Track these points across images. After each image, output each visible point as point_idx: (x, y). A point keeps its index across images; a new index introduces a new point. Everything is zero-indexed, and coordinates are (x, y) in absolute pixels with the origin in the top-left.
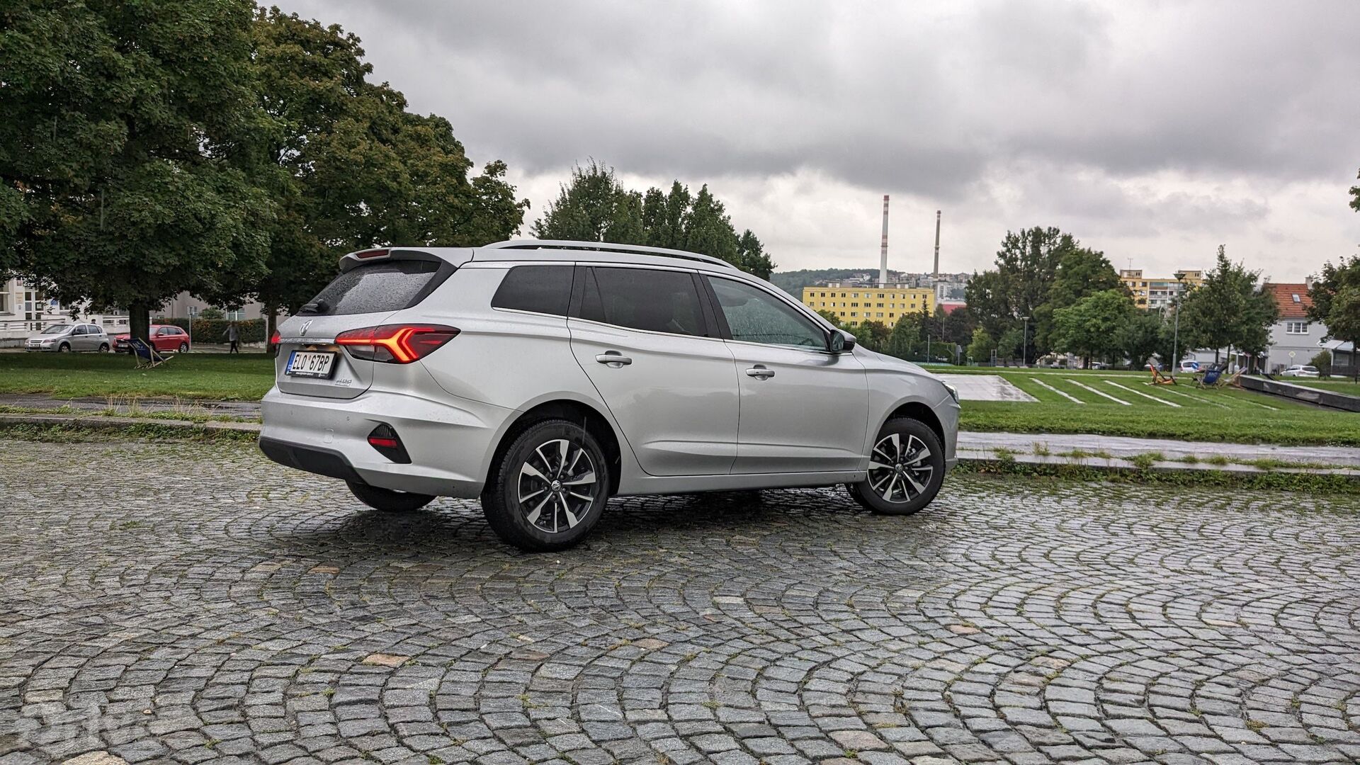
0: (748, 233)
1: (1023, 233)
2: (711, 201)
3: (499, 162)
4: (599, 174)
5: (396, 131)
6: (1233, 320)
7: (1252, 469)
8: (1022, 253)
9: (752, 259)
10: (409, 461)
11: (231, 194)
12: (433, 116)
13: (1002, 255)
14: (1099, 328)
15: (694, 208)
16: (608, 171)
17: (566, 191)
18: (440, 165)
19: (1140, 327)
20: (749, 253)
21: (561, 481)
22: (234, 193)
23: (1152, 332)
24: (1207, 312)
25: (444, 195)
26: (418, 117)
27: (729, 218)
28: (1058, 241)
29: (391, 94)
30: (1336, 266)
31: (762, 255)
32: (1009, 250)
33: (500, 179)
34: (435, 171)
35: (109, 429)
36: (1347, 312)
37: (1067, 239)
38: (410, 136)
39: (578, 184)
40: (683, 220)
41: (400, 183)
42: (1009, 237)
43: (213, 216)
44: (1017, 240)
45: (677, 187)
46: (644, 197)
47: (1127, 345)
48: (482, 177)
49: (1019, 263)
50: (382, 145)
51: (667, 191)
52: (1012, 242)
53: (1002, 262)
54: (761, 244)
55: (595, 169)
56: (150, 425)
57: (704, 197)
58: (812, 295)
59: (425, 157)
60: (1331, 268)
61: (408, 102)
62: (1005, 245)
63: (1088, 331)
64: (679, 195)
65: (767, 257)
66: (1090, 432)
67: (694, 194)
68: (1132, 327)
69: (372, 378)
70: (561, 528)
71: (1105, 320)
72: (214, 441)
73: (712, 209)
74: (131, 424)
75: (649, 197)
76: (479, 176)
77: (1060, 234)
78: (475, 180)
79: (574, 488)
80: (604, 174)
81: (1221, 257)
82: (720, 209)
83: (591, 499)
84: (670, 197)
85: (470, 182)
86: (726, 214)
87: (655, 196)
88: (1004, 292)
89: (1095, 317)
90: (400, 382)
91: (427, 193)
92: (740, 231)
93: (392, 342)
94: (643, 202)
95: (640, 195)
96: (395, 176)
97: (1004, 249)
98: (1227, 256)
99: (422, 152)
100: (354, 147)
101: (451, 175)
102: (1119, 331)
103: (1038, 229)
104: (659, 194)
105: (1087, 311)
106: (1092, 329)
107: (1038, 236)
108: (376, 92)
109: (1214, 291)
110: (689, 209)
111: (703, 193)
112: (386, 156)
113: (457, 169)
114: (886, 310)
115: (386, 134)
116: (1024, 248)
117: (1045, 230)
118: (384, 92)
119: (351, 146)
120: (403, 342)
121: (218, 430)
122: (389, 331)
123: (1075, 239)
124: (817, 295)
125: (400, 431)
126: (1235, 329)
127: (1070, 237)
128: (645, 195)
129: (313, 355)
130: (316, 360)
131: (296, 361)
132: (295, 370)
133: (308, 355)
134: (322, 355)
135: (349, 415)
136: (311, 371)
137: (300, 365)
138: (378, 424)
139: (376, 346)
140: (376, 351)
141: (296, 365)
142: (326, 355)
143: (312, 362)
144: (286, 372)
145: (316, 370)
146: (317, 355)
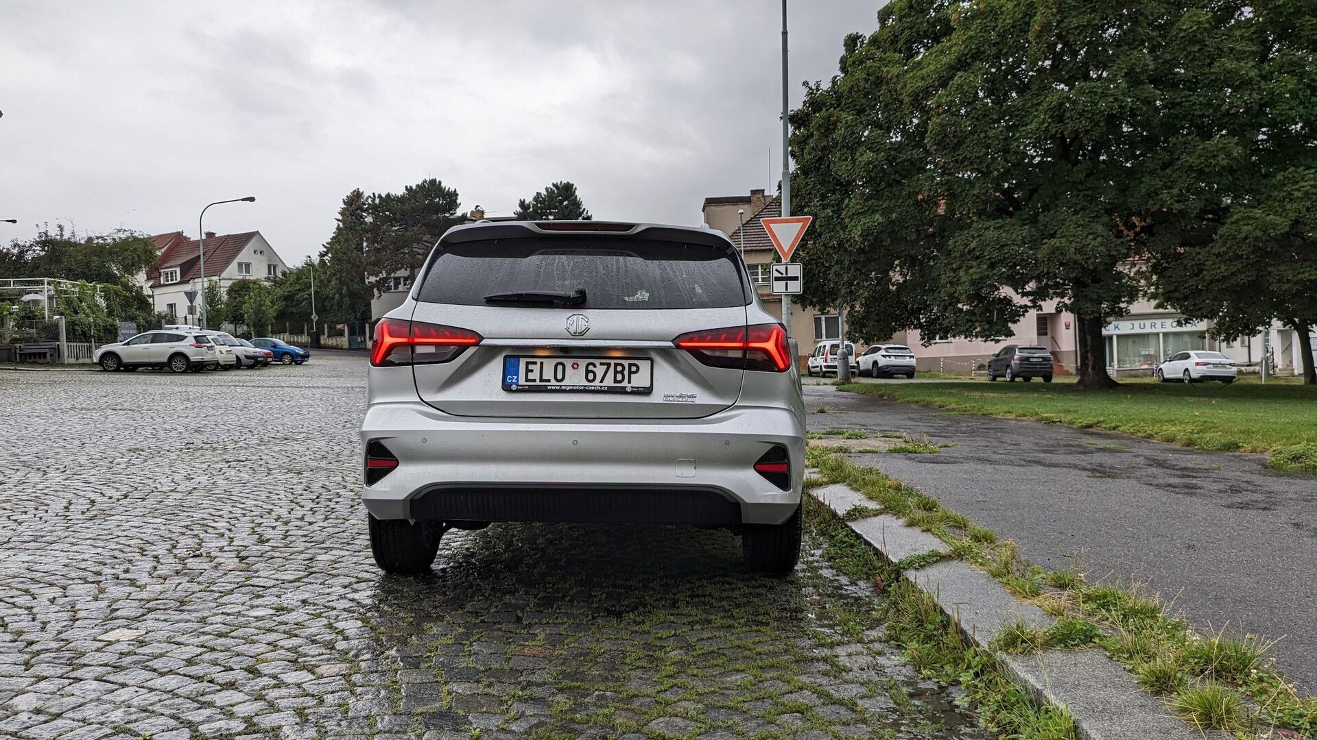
10: (789, 485)
69: (739, 391)
93: (770, 345)
125: (791, 453)
129: (583, 363)
130: (600, 371)
131: (528, 371)
132: (538, 383)
133: (568, 363)
134: (613, 362)
135: (727, 439)
136: (597, 383)
137: (548, 373)
138: (772, 446)
139: (745, 349)
140: (745, 354)
141: (535, 375)
142: (626, 363)
143: (588, 372)
144: (507, 388)
145: (609, 382)
146: (597, 362)
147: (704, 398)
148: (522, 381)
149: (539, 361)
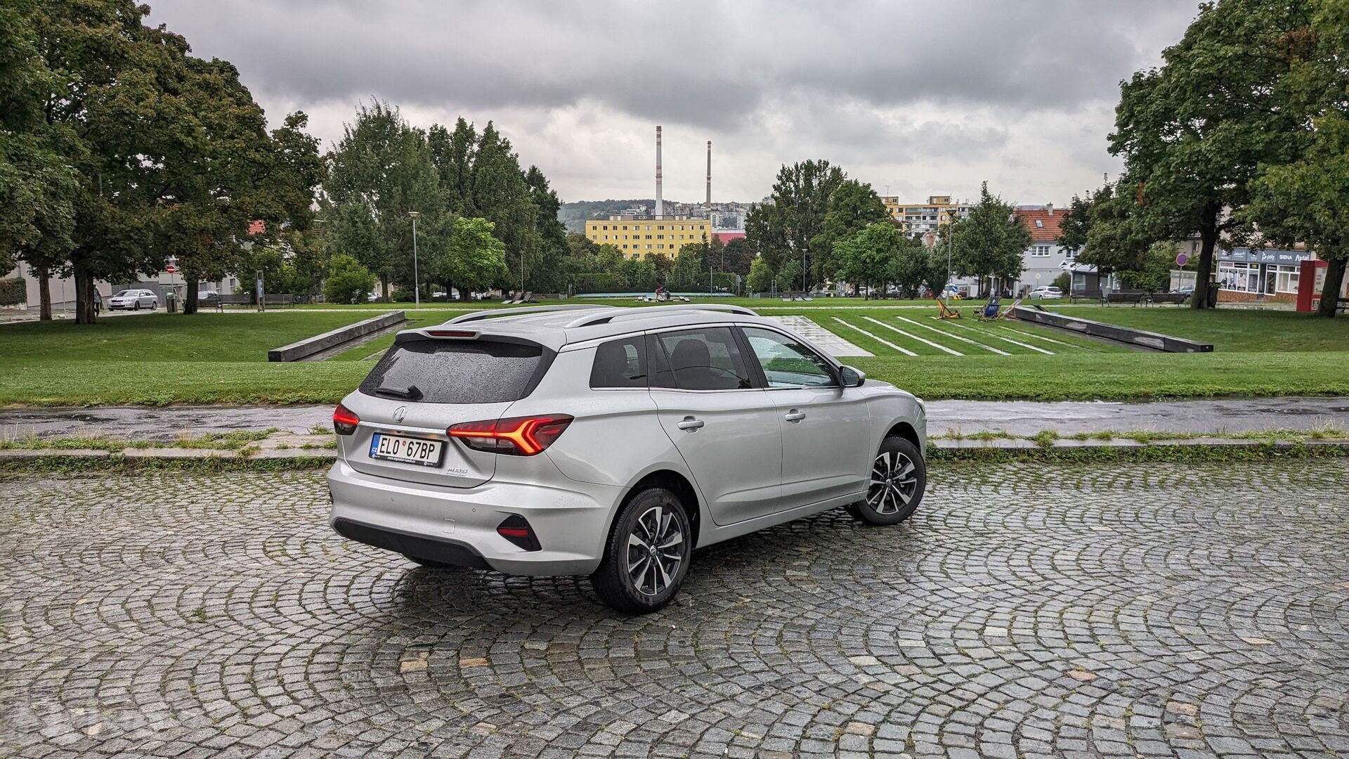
0: (534, 169)
1: (796, 166)
2: (497, 138)
3: (300, 112)
4: (384, 113)
5: (181, 79)
6: (996, 250)
7: (1132, 443)
8: (795, 186)
9: (538, 196)
10: (540, 548)
11: (26, 163)
12: (216, 60)
13: (776, 188)
14: (874, 259)
15: (480, 146)
16: (393, 110)
17: (350, 131)
18: (237, 117)
19: (911, 258)
20: (535, 190)
21: (656, 546)
22: (29, 161)
23: (922, 263)
24: (974, 244)
25: (245, 150)
26: (200, 61)
27: (517, 155)
28: (829, 173)
29: (171, 38)
30: (1083, 198)
31: (549, 191)
32: (783, 183)
33: (302, 130)
34: (232, 125)
35: (13, 464)
36: (1100, 245)
37: (836, 172)
38: (199, 85)
39: (363, 124)
40: (469, 158)
41: (195, 138)
42: (783, 171)
43: (12, 190)
44: (791, 173)
45: (461, 123)
46: (428, 134)
47: (900, 274)
48: (283, 129)
49: (793, 195)
50: (173, 97)
51: (451, 128)
52: (786, 175)
53: (777, 194)
54: (547, 180)
55: (379, 107)
56: (60, 457)
57: (490, 134)
58: (595, 228)
59: (217, 108)
60: (1078, 201)
61: (192, 47)
62: (780, 178)
63: (865, 262)
64: (464, 133)
65: (553, 193)
66: (955, 397)
67: (479, 131)
68: (905, 258)
69: (495, 470)
70: (661, 589)
71: (879, 251)
72: (137, 471)
73: (500, 148)
74: (38, 457)
75: (433, 134)
76: (279, 128)
77: (830, 166)
78: (274, 132)
79: (667, 550)
80: (389, 113)
81: (985, 192)
82: (507, 147)
83: (679, 558)
84: (455, 134)
85: (270, 135)
86: (512, 152)
87: (439, 135)
88: (781, 224)
89: (870, 249)
90: (522, 473)
91: (225, 148)
92: (524, 167)
93: (517, 435)
94: (427, 139)
95: (422, 132)
96: (190, 131)
97: (779, 182)
98: (990, 192)
99: (213, 102)
100: (142, 100)
101: (250, 128)
102: (893, 262)
103: (810, 162)
104: (443, 131)
105: (862, 243)
106: (868, 260)
107: (810, 169)
108: (155, 37)
109: (979, 224)
110: (476, 148)
111: (489, 129)
112: (178, 109)
113: (254, 120)
114: (666, 242)
115: (172, 83)
116: (798, 180)
117: (816, 163)
118: (164, 36)
119: (139, 99)
120: (528, 435)
121: (140, 459)
122: (513, 424)
123: (843, 171)
124: (600, 228)
125: (532, 522)
126: (997, 259)
127: (839, 169)
128: (428, 132)
129: (408, 441)
130: (415, 447)
131: (383, 445)
132: (385, 454)
133: (401, 440)
134: (422, 442)
135: (475, 507)
136: (411, 457)
137: (390, 450)
138: (509, 515)
139: (498, 439)
140: (497, 443)
141: (384, 449)
142: (428, 443)
143: (409, 448)
144: (370, 455)
145: (417, 458)
146: (415, 441)
147: (472, 474)
148: (378, 453)
149: (388, 437)
